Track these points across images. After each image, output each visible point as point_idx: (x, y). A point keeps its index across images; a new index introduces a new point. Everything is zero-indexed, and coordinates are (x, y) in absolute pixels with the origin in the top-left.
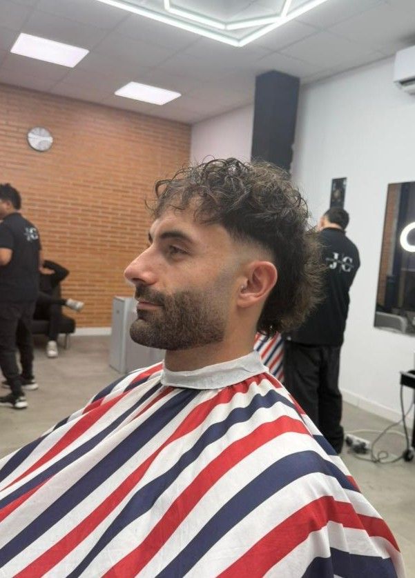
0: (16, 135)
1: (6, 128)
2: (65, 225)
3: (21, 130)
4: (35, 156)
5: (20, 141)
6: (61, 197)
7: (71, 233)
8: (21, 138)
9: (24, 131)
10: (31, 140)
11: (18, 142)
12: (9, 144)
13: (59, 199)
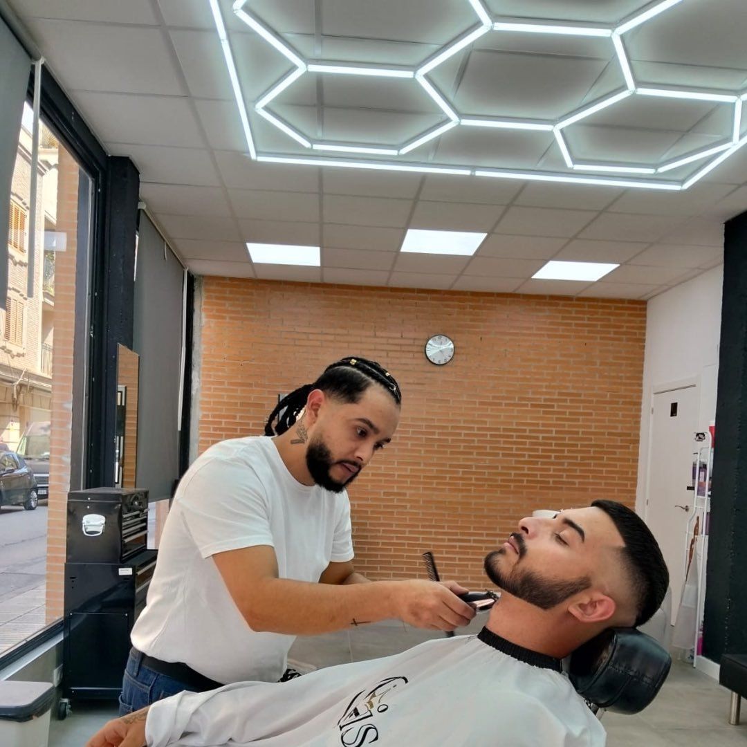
0: (410, 349)
1: (402, 342)
2: (471, 457)
3: (417, 342)
4: (434, 372)
5: (416, 355)
6: (465, 422)
7: (477, 467)
8: (417, 352)
9: (421, 343)
10: (429, 354)
11: (414, 358)
12: (403, 361)
13: (462, 425)
